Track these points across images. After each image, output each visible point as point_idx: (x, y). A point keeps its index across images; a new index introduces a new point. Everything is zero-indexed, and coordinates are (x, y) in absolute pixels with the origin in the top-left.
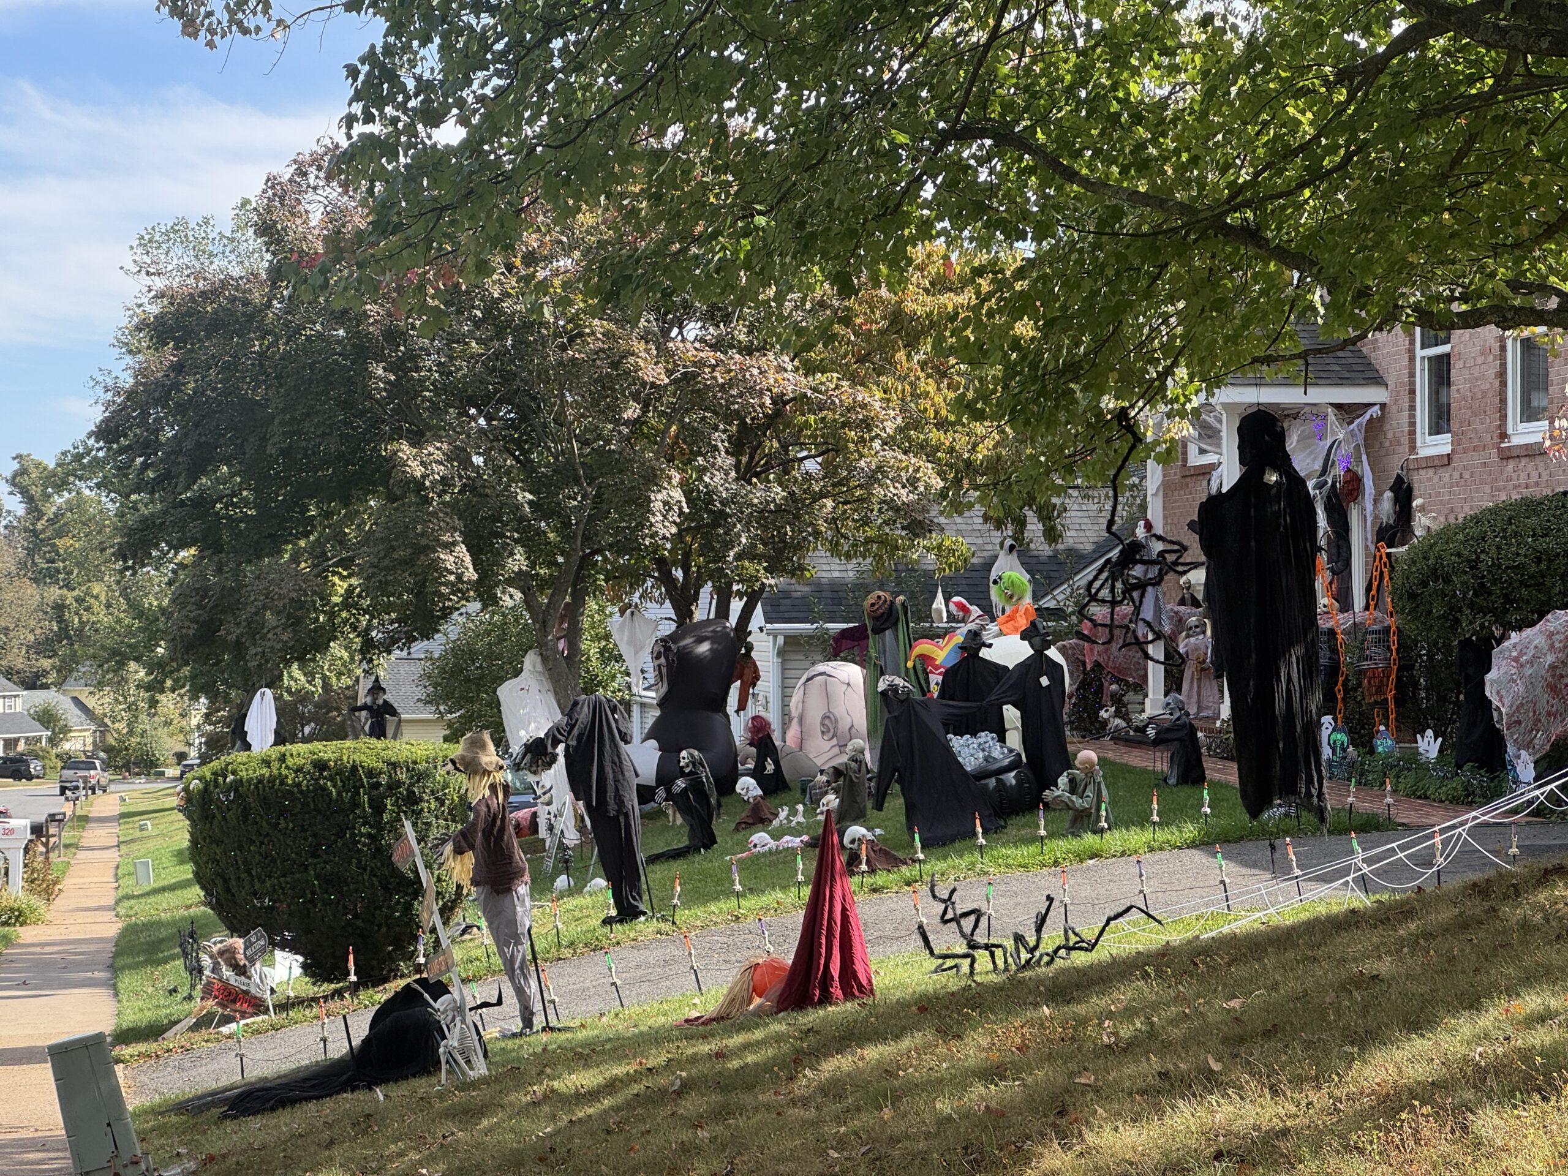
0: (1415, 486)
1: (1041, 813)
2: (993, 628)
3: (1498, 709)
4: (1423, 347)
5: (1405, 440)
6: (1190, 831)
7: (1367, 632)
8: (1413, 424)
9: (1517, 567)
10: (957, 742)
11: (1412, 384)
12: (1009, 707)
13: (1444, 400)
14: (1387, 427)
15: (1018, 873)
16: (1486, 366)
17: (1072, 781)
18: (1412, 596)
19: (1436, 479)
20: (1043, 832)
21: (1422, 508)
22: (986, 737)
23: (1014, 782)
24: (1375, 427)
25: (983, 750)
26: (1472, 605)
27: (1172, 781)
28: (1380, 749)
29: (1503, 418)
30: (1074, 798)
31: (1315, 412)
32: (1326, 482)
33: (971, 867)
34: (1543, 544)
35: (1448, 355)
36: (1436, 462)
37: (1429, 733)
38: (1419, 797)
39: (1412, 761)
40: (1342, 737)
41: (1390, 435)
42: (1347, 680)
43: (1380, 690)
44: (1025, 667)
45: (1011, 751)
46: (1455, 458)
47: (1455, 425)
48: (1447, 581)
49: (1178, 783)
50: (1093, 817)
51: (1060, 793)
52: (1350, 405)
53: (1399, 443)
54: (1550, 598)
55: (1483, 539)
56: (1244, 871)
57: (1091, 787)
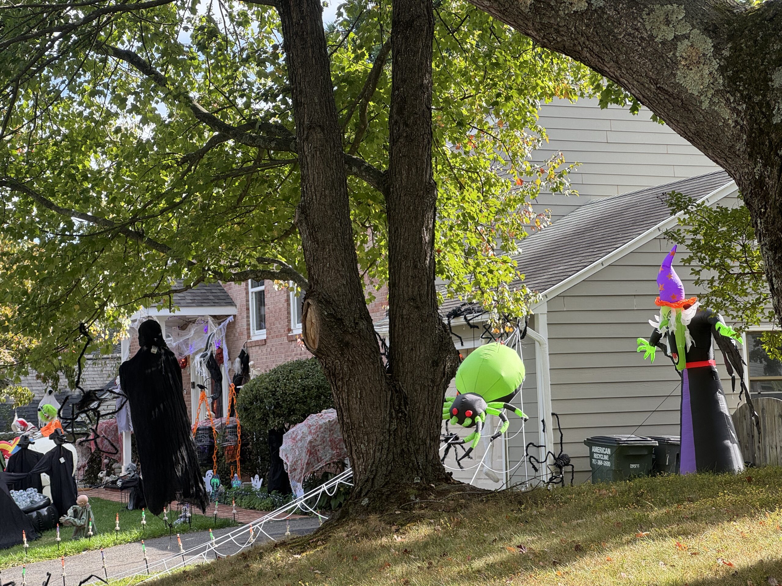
0: (251, 355)
1: (58, 529)
2: (39, 434)
3: (286, 463)
4: (252, 287)
5: (245, 332)
6: (135, 533)
7: (226, 428)
8: (248, 325)
9: (294, 394)
10: (15, 494)
11: (248, 305)
12: (44, 474)
13: (263, 313)
14: (237, 327)
15: (46, 561)
16: (281, 296)
17: (75, 511)
18: (246, 409)
19: (260, 352)
20: (59, 539)
21: (253, 366)
22: (32, 491)
23: (46, 513)
24: (231, 327)
25: (30, 497)
26: (274, 413)
27: (130, 508)
28: (234, 486)
29: (289, 321)
30: (76, 520)
31: (203, 319)
32: (207, 354)
33: (21, 559)
34: (306, 382)
35: (263, 291)
36: (260, 343)
37: (257, 476)
38: (251, 509)
39: (249, 491)
40: (217, 481)
41: (238, 331)
42: (218, 452)
43: (233, 457)
44: (52, 453)
45: (45, 497)
46: (268, 341)
47: (267, 325)
48: (262, 402)
49: (133, 509)
50: (86, 529)
51: (68, 518)
52: (220, 316)
53: (242, 334)
54: (310, 408)
55: (278, 381)
56: (161, 552)
57: (85, 514)
